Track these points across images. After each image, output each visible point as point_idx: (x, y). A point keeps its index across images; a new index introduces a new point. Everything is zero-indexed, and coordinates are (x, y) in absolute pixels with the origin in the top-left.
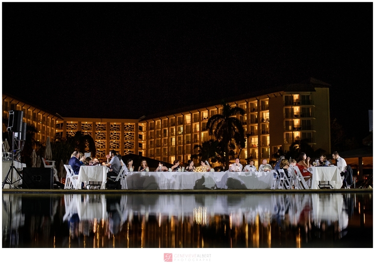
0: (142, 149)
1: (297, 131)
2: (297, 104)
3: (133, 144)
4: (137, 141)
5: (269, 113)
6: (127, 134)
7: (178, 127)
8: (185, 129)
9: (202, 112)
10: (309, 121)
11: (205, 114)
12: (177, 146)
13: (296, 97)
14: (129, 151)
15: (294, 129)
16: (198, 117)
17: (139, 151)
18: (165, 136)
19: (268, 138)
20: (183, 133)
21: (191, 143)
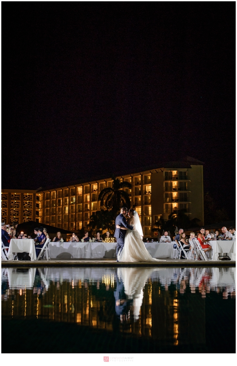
0: (38, 216)
1: (175, 202)
2: (175, 179)
3: (31, 212)
4: (34, 209)
5: (151, 186)
6: (26, 203)
7: (71, 197)
8: (77, 199)
9: (92, 185)
10: (185, 194)
11: (95, 187)
12: (70, 214)
13: (175, 172)
14: (27, 218)
15: (172, 201)
16: (89, 189)
17: (36, 218)
18: (60, 205)
19: (150, 208)
20: (76, 203)
21: (83, 211)
